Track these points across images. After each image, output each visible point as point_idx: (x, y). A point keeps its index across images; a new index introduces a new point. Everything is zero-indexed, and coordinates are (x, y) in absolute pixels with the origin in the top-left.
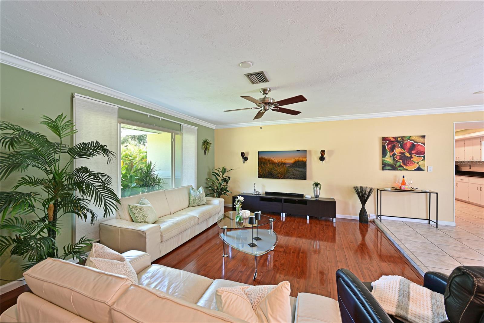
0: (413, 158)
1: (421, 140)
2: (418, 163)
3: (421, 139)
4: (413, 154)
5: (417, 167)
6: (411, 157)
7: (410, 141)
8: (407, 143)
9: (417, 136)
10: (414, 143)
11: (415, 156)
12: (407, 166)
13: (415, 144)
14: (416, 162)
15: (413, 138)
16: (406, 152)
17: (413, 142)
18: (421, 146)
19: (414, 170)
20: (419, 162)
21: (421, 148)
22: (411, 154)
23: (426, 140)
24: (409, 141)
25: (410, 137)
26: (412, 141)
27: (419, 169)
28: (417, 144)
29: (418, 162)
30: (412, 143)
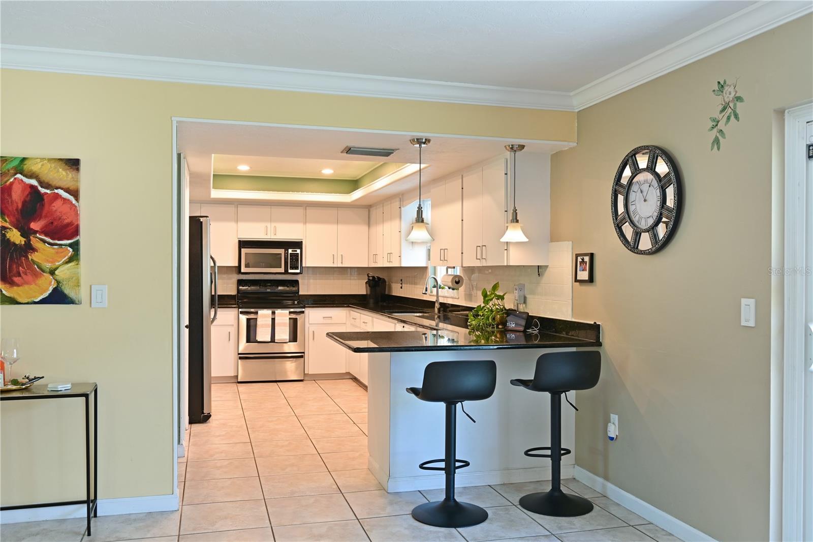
0: (34, 250)
1: (62, 176)
2: (52, 272)
3: (64, 173)
4: (35, 232)
5: (51, 289)
6: (29, 248)
7: (25, 179)
8: (12, 184)
9: (50, 160)
10: (40, 188)
11: (44, 241)
12: (12, 284)
13: (43, 190)
14: (48, 266)
15: (35, 167)
16: (7, 225)
17: (34, 182)
18: (65, 200)
19: (43, 302)
20: (56, 269)
21: (65, 208)
22: (26, 232)
23: (85, 179)
24: (19, 176)
25: (24, 159)
26: (30, 176)
27: (58, 297)
28: (48, 191)
29: (54, 267)
30: (32, 187)
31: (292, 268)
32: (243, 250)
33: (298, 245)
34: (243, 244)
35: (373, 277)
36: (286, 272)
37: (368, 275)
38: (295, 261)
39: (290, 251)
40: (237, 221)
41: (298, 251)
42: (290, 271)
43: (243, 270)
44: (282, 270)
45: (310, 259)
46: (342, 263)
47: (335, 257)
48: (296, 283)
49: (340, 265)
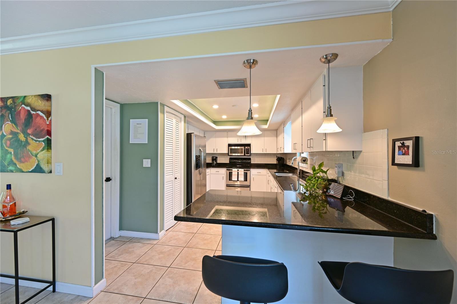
0: (29, 144)
1: (41, 104)
2: (36, 156)
3: (41, 102)
4: (29, 134)
5: (36, 165)
6: (27, 143)
7: (26, 107)
8: (20, 110)
9: (35, 96)
10: (31, 111)
11: (33, 139)
12: (21, 162)
13: (32, 112)
14: (34, 152)
15: (29, 100)
16: (19, 131)
17: (29, 108)
18: (42, 117)
19: (32, 172)
20: (38, 154)
21: (41, 121)
22: (26, 135)
24: (23, 106)
25: (25, 97)
26: (27, 106)
27: (38, 170)
28: (34, 113)
29: (37, 153)
30: (28, 111)
31: (247, 154)
32: (229, 147)
33: (249, 145)
34: (230, 145)
35: (279, 157)
36: (245, 155)
37: (277, 156)
38: (248, 151)
39: (246, 147)
40: (227, 137)
41: (249, 147)
42: (246, 155)
43: (230, 154)
44: (243, 154)
45: (253, 151)
46: (266, 152)
47: (263, 150)
48: (250, 159)
49: (265, 153)
